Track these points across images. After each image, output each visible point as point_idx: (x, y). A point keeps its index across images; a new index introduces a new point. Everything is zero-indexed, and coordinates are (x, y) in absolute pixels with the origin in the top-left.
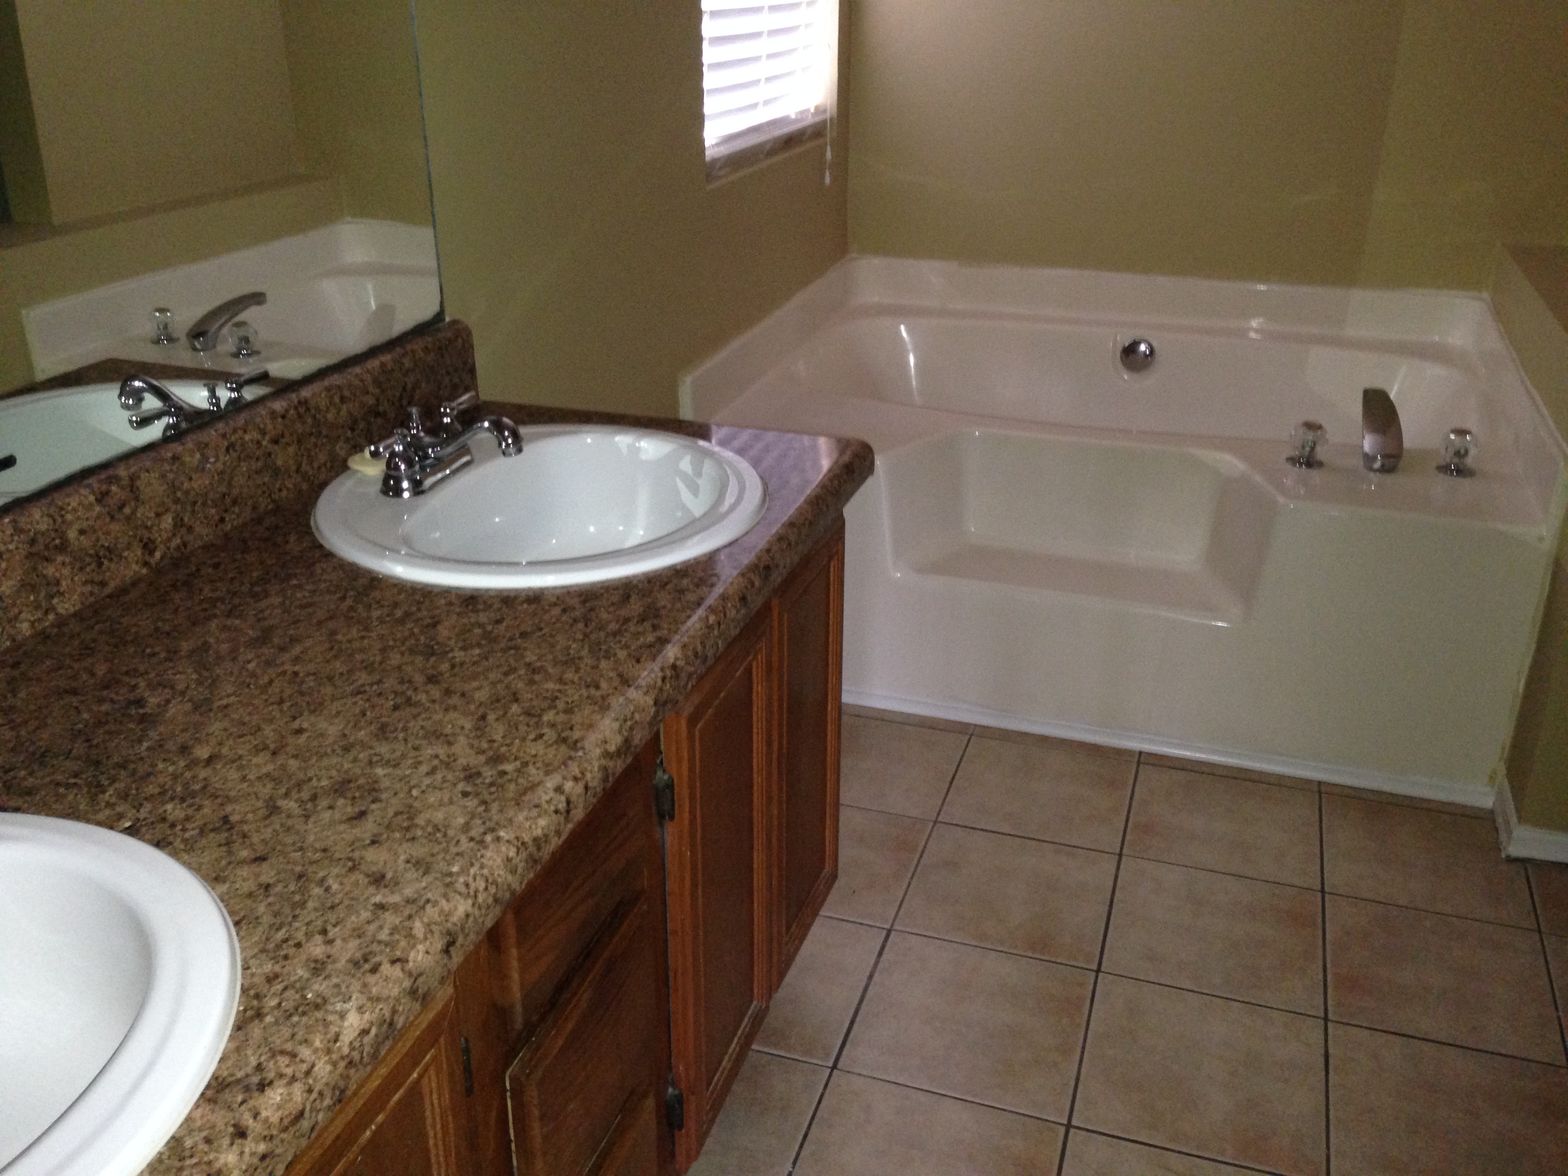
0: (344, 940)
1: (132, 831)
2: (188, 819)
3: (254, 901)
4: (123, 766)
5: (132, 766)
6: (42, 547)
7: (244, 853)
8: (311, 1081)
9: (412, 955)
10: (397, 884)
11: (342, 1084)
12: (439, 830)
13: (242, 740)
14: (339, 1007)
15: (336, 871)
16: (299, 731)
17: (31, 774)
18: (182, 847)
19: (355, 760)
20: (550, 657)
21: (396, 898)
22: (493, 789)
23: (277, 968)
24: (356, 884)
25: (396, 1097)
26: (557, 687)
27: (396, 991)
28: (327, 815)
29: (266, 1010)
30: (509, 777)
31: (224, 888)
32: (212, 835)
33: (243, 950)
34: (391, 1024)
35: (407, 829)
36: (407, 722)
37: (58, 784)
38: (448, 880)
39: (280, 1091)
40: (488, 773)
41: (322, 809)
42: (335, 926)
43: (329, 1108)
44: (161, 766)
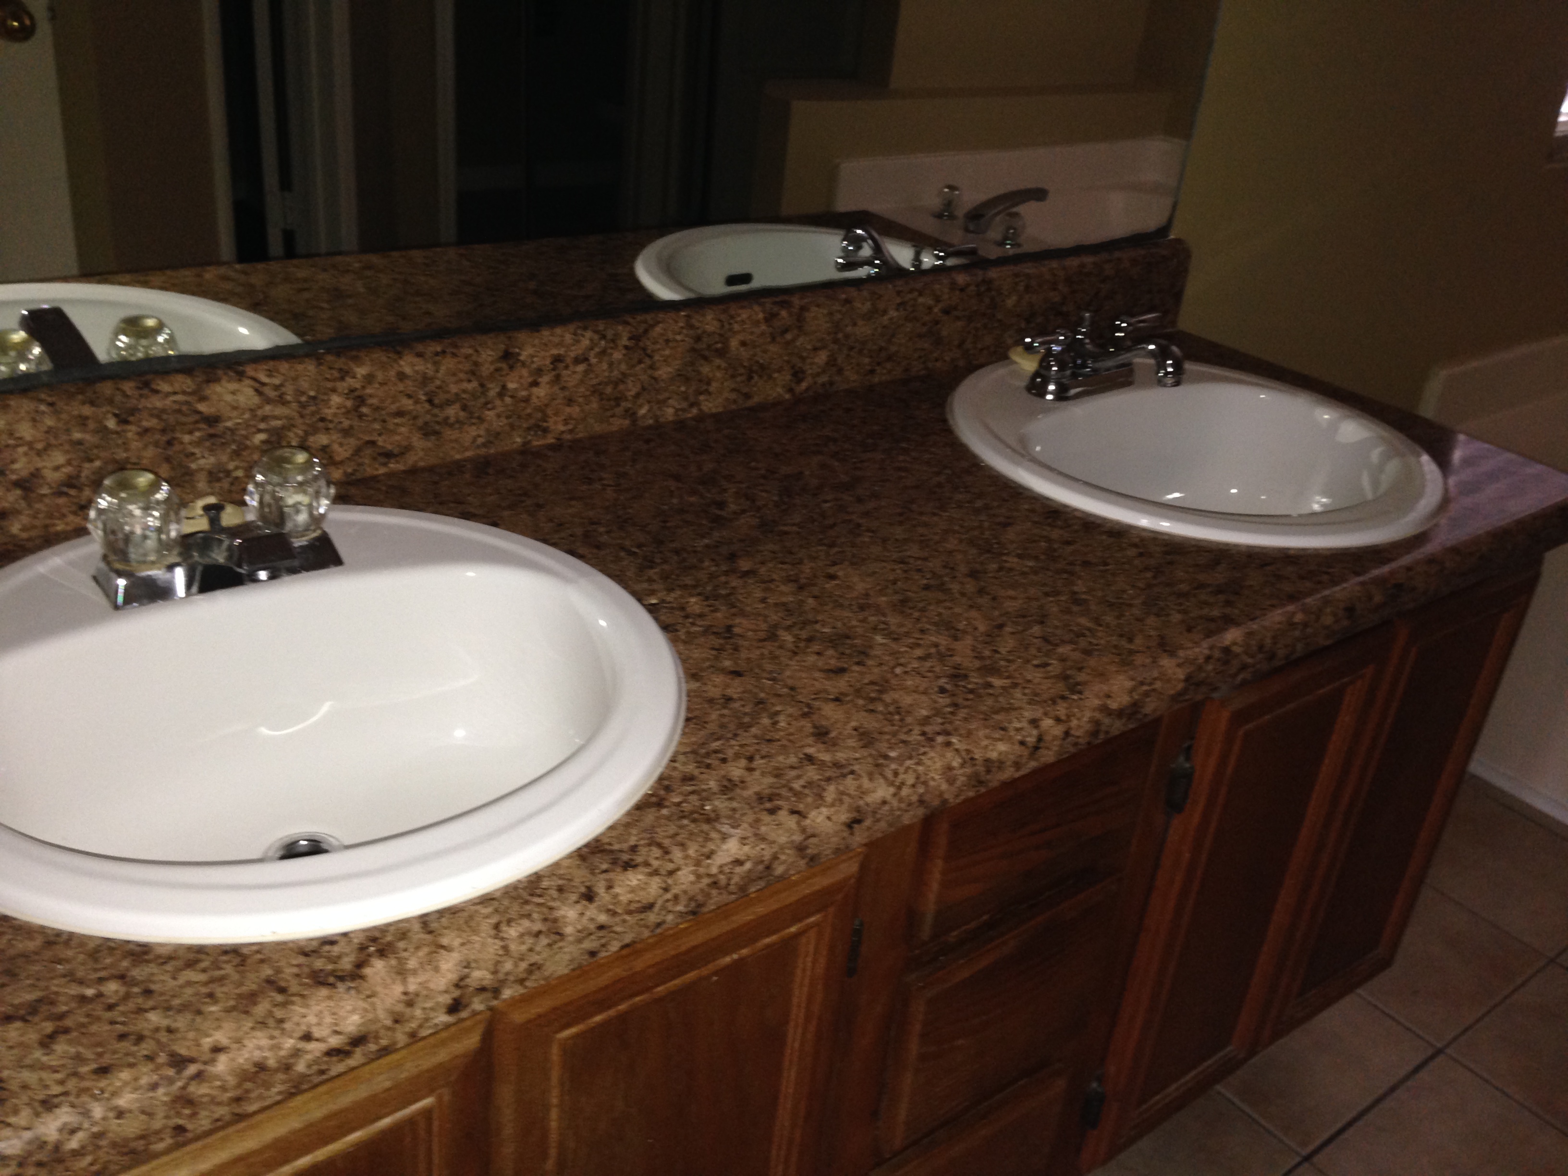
0: (763, 774)
1: (652, 610)
2: (701, 616)
3: (711, 707)
4: (677, 552)
5: (685, 555)
6: (704, 346)
7: (727, 663)
8: (670, 881)
9: (813, 814)
10: (834, 745)
11: (700, 898)
12: (899, 713)
13: (781, 566)
14: (725, 829)
15: (790, 710)
16: (832, 577)
17: (608, 532)
18: (683, 637)
19: (864, 621)
20: (1100, 594)
21: (826, 757)
22: (971, 696)
23: (696, 772)
24: (801, 729)
25: (767, 940)
26: (1090, 625)
27: (783, 839)
28: (811, 659)
29: (667, 803)
30: (991, 691)
31: (695, 685)
32: (712, 637)
33: (680, 744)
34: (768, 868)
35: (873, 700)
36: (930, 604)
37: (623, 548)
38: (881, 761)
39: (640, 877)
40: (975, 679)
41: (812, 653)
42: (763, 757)
43: (681, 914)
44: (707, 564)
